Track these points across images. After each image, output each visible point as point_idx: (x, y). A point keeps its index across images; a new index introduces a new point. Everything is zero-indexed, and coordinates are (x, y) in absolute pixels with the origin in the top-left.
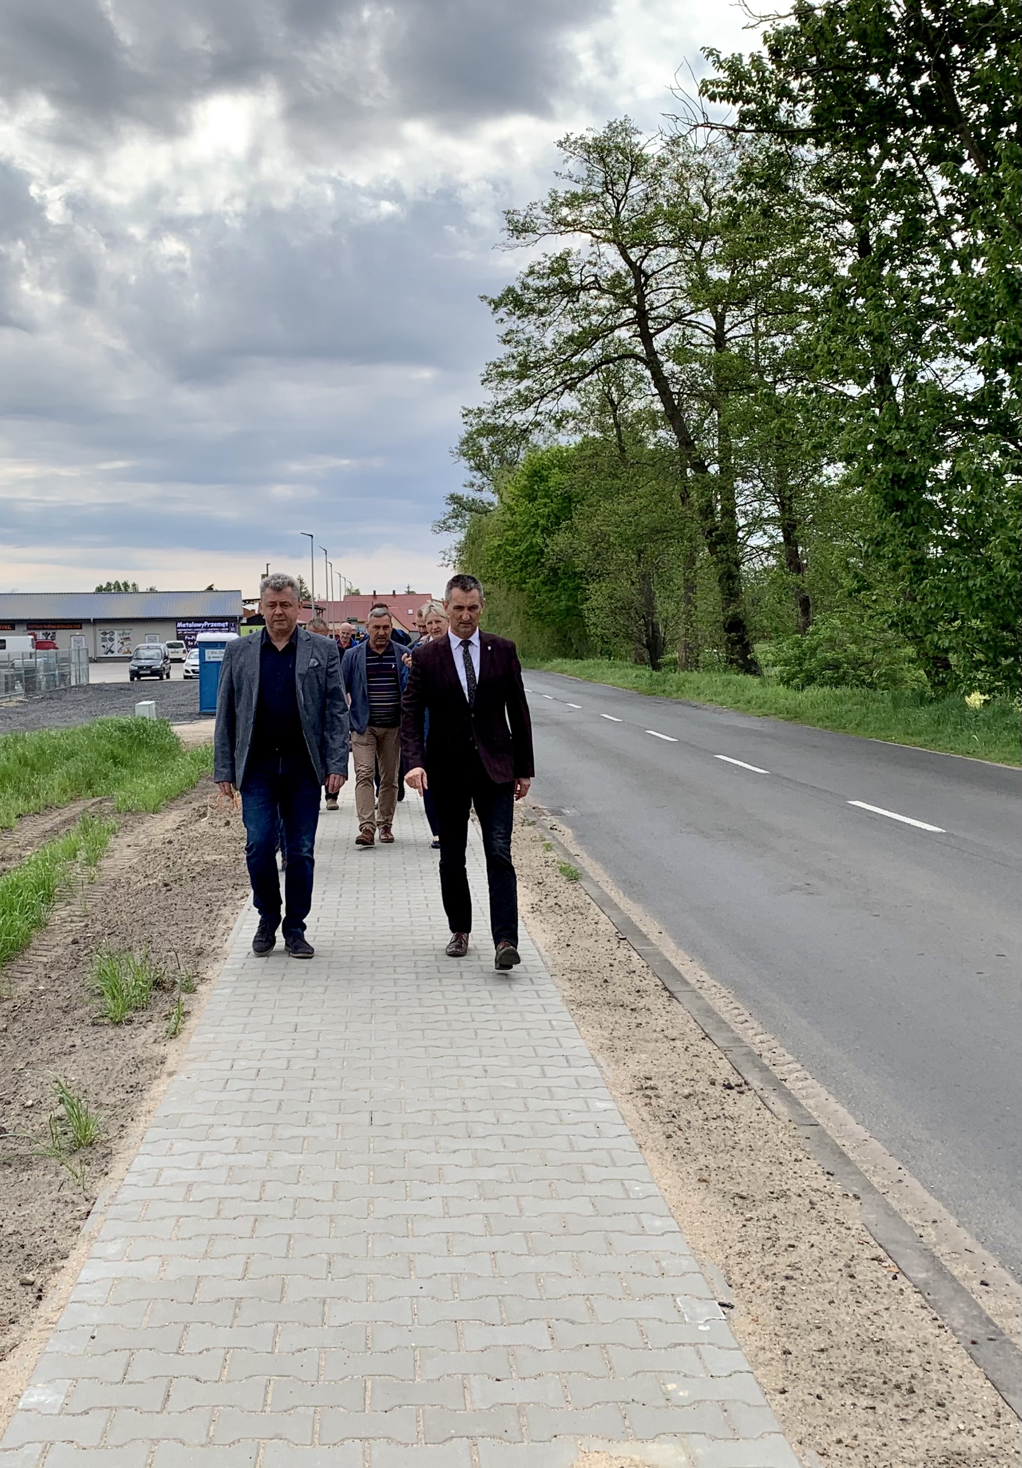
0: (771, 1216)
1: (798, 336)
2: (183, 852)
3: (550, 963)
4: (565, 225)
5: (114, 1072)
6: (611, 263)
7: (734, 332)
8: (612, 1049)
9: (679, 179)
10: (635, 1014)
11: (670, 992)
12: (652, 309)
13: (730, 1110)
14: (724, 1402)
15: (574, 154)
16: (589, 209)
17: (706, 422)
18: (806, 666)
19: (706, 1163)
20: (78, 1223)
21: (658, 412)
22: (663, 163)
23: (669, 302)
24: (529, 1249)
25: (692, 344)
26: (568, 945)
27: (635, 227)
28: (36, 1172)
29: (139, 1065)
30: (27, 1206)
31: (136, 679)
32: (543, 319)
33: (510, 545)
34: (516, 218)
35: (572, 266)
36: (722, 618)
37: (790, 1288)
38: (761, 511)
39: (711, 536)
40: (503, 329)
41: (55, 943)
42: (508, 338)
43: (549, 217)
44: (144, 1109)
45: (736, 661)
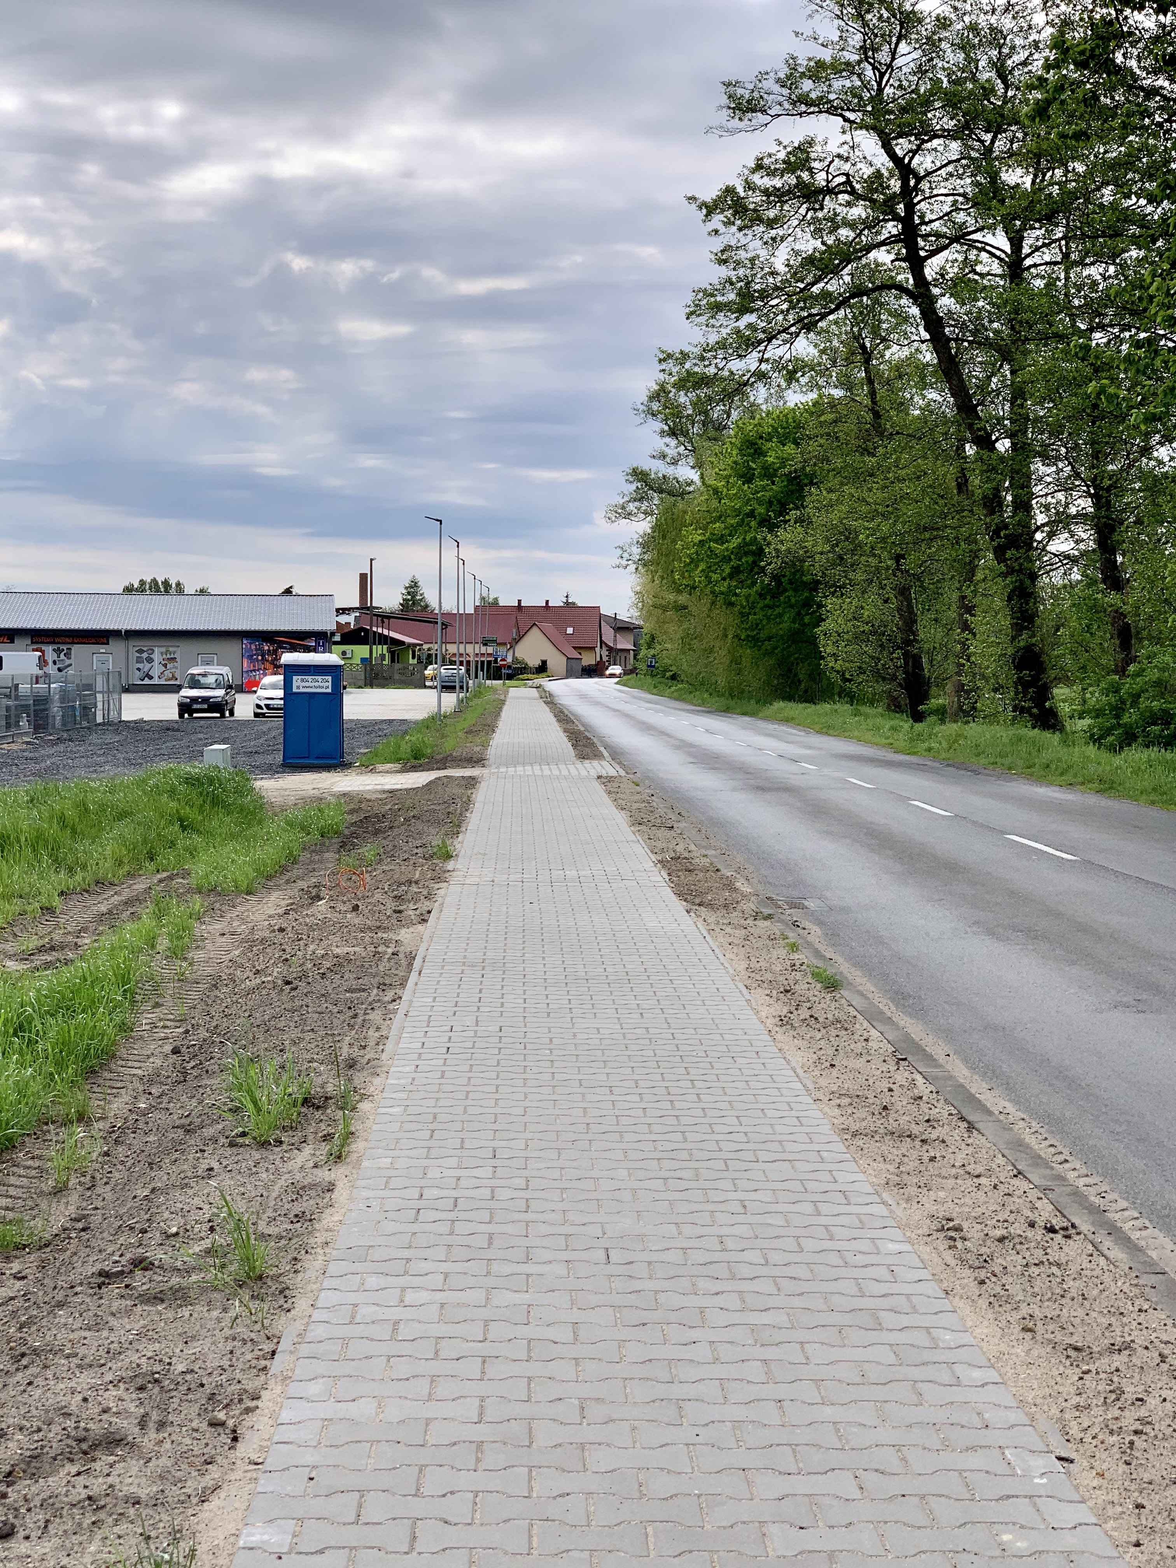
0: (1113, 1369)
1: (1123, 266)
2: (301, 942)
3: (811, 1086)
4: (806, 105)
5: (272, 1198)
6: (869, 158)
7: (1036, 259)
8: (901, 1186)
9: (964, 46)
10: (926, 1147)
11: (969, 1123)
12: (924, 223)
13: (1054, 1255)
14: (1070, 1553)
15: (822, 7)
16: (840, 83)
17: (995, 380)
18: (1125, 719)
19: (1030, 1311)
20: (263, 1363)
21: (928, 364)
22: (943, 23)
23: (947, 214)
24: (822, 1398)
25: (976, 273)
26: (832, 1066)
27: (903, 110)
28: (198, 1308)
29: (301, 1192)
30: (195, 1344)
31: (186, 715)
32: (773, 233)
33: (716, 541)
34: (740, 91)
35: (815, 160)
36: (1010, 651)
37: (1139, 1442)
38: (1067, 505)
39: (999, 537)
40: (717, 244)
41: (149, 1053)
42: (724, 257)
43: (785, 92)
44: (319, 1240)
45: (1028, 711)
